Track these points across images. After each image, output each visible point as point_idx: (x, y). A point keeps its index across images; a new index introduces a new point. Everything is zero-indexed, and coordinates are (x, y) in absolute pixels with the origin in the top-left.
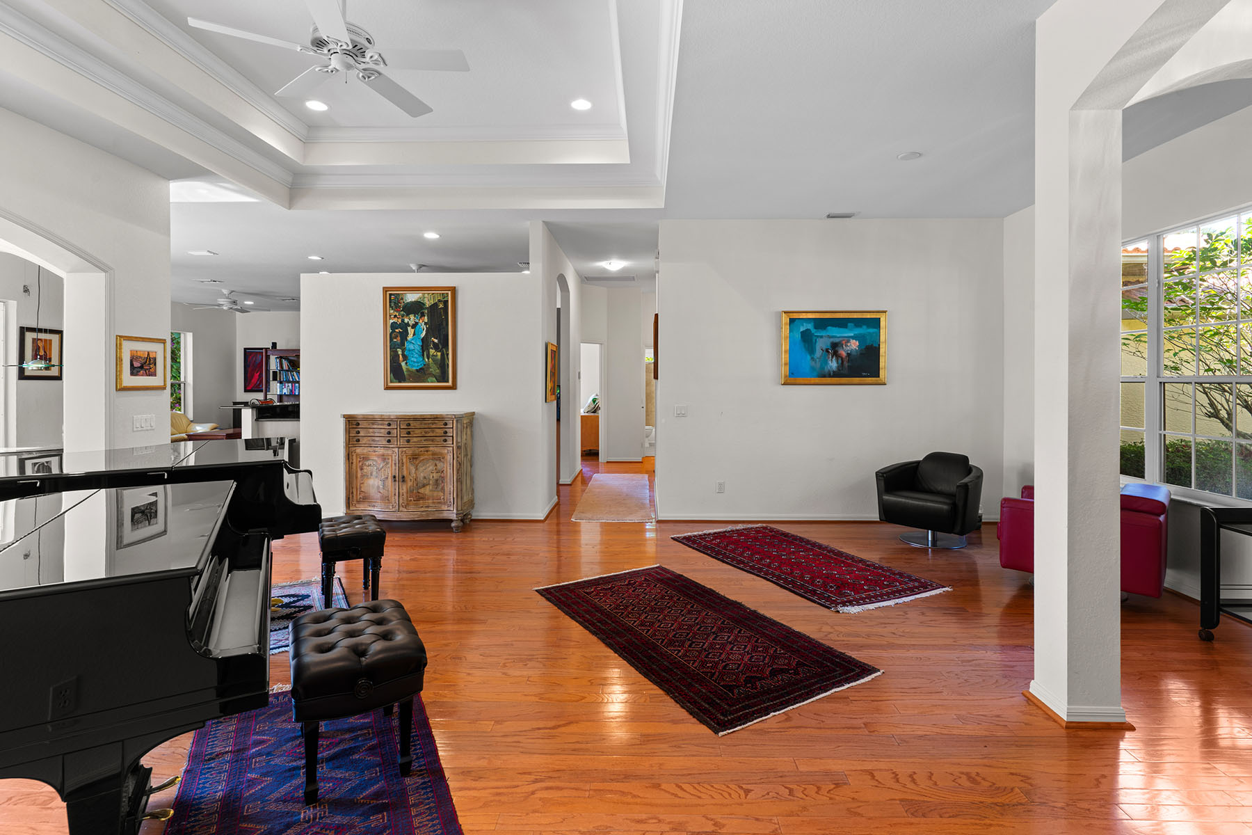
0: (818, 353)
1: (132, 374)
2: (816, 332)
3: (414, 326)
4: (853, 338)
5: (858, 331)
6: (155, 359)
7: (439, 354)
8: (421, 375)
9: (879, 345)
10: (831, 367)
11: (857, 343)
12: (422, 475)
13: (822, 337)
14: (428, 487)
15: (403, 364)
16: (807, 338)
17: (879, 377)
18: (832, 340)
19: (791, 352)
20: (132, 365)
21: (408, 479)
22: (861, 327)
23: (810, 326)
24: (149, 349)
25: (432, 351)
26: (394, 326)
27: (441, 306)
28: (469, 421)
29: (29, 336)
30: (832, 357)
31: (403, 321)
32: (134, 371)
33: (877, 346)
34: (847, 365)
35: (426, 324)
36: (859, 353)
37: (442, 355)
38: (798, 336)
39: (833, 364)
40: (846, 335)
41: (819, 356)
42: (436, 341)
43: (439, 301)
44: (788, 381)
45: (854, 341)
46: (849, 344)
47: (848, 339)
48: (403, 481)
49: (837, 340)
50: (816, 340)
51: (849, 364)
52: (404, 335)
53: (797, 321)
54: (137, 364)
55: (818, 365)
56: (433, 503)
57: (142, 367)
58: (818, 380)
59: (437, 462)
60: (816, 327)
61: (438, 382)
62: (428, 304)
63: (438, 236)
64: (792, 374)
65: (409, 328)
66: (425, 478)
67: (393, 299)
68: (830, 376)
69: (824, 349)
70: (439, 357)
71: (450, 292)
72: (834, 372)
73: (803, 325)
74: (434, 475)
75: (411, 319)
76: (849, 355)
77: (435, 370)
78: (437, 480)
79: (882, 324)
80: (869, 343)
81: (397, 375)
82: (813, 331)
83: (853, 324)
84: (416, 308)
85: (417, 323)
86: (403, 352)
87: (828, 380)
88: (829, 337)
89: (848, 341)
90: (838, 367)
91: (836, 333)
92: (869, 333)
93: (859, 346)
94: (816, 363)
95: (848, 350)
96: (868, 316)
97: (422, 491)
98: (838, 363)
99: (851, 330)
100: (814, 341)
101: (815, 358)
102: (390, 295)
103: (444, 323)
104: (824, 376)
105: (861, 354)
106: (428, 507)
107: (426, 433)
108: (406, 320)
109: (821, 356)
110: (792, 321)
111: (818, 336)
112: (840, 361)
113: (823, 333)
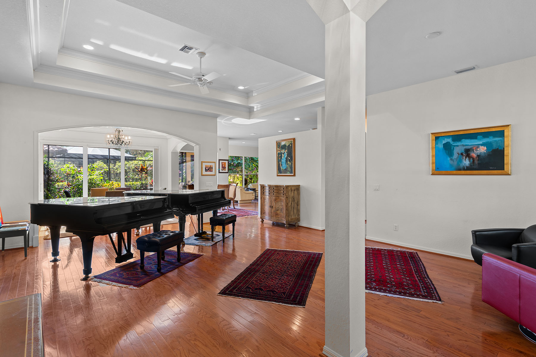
0: (455, 156)
1: (206, 171)
2: (454, 143)
3: (284, 154)
4: (482, 145)
5: (485, 140)
6: (212, 167)
7: (290, 163)
8: (286, 171)
9: (504, 148)
10: (465, 164)
11: (485, 148)
12: (277, 206)
13: (457, 146)
14: (279, 211)
15: (281, 167)
16: (448, 148)
17: (504, 170)
18: (465, 147)
19: (436, 156)
20: (206, 169)
21: (273, 207)
22: (488, 137)
23: (449, 140)
24: (211, 165)
25: (288, 162)
26: (279, 154)
27: (291, 146)
28: (297, 188)
29: (221, 161)
30: (466, 158)
31: (281, 152)
32: (206, 170)
33: (503, 149)
34: (477, 162)
35: (287, 152)
36: (486, 155)
37: (291, 164)
38: (441, 146)
39: (467, 162)
40: (477, 143)
41: (456, 158)
42: (289, 158)
43: (290, 144)
44: (435, 173)
45: (483, 147)
46: (478, 149)
47: (478, 146)
48: (272, 208)
49: (469, 147)
50: (454, 148)
51: (479, 162)
52: (281, 157)
53: (440, 138)
54: (207, 169)
55: (455, 163)
56: (280, 217)
57: (208, 169)
58: (455, 172)
59: (282, 202)
60: (453, 140)
61: (290, 173)
62: (287, 145)
63: (299, 119)
64: (438, 168)
65: (282, 154)
66: (278, 208)
67: (278, 144)
68: (464, 169)
69: (460, 153)
70: (290, 164)
71: (293, 140)
72: (467, 167)
73: (444, 140)
74: (281, 207)
75: (283, 151)
76: (478, 156)
77: (289, 169)
78: (281, 209)
79: (505, 134)
80: (495, 147)
81: (280, 171)
82: (452, 143)
83: (481, 136)
84: (284, 147)
85: (284, 152)
86: (281, 163)
87: (463, 172)
88: (463, 145)
89: (478, 147)
90: (470, 164)
91: (469, 143)
92: (496, 141)
93: (486, 150)
94: (454, 161)
95: (478, 153)
96: (494, 130)
97: (277, 212)
98: (470, 161)
99: (480, 140)
100: (452, 148)
101: (453, 158)
102: (278, 143)
103: (292, 152)
104: (460, 170)
105: (488, 155)
106: (279, 218)
107: (278, 191)
108: (282, 152)
109: (458, 157)
110: (437, 138)
111: (455, 146)
112: (472, 160)
113: (459, 143)
